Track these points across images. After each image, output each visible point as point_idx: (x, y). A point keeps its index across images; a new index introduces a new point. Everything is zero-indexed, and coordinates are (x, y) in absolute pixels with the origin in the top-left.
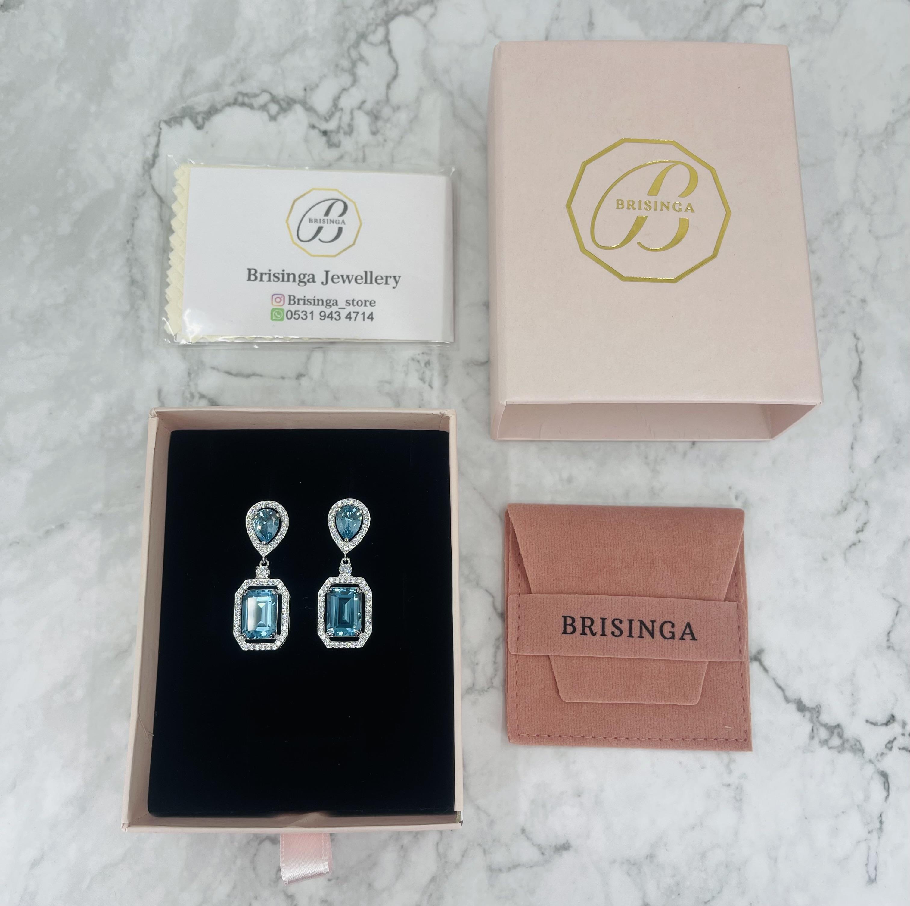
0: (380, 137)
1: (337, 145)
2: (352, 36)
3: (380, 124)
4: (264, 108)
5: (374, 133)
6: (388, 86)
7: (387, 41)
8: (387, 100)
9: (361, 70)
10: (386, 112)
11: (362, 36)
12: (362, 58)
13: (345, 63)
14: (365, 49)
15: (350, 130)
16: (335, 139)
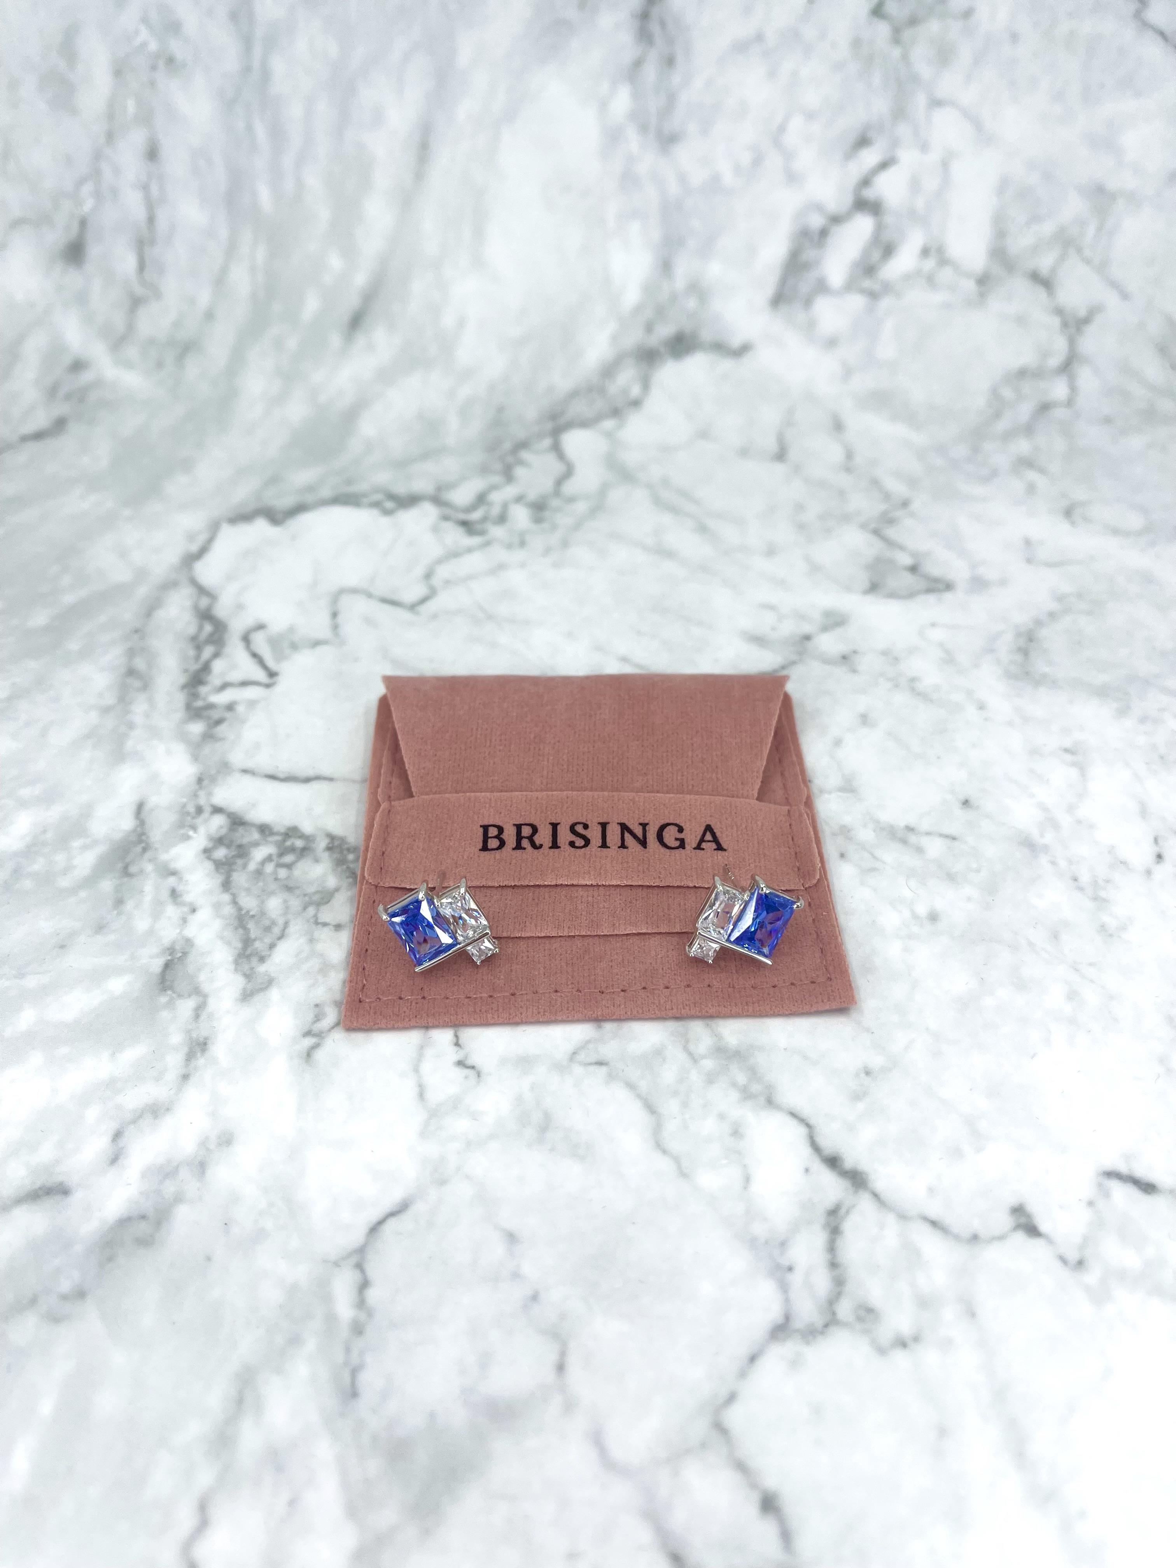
0: (546, 525)
1: (482, 533)
2: (507, 446)
3: (547, 514)
4: (376, 505)
5: (538, 520)
6: (559, 482)
7: (557, 449)
8: (557, 493)
9: (520, 472)
10: (555, 503)
11: (523, 445)
12: (521, 463)
13: (498, 466)
14: (525, 455)
15: (502, 519)
16: (478, 527)
